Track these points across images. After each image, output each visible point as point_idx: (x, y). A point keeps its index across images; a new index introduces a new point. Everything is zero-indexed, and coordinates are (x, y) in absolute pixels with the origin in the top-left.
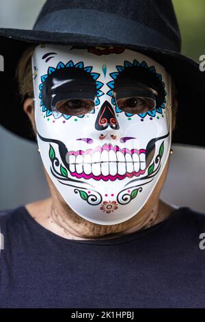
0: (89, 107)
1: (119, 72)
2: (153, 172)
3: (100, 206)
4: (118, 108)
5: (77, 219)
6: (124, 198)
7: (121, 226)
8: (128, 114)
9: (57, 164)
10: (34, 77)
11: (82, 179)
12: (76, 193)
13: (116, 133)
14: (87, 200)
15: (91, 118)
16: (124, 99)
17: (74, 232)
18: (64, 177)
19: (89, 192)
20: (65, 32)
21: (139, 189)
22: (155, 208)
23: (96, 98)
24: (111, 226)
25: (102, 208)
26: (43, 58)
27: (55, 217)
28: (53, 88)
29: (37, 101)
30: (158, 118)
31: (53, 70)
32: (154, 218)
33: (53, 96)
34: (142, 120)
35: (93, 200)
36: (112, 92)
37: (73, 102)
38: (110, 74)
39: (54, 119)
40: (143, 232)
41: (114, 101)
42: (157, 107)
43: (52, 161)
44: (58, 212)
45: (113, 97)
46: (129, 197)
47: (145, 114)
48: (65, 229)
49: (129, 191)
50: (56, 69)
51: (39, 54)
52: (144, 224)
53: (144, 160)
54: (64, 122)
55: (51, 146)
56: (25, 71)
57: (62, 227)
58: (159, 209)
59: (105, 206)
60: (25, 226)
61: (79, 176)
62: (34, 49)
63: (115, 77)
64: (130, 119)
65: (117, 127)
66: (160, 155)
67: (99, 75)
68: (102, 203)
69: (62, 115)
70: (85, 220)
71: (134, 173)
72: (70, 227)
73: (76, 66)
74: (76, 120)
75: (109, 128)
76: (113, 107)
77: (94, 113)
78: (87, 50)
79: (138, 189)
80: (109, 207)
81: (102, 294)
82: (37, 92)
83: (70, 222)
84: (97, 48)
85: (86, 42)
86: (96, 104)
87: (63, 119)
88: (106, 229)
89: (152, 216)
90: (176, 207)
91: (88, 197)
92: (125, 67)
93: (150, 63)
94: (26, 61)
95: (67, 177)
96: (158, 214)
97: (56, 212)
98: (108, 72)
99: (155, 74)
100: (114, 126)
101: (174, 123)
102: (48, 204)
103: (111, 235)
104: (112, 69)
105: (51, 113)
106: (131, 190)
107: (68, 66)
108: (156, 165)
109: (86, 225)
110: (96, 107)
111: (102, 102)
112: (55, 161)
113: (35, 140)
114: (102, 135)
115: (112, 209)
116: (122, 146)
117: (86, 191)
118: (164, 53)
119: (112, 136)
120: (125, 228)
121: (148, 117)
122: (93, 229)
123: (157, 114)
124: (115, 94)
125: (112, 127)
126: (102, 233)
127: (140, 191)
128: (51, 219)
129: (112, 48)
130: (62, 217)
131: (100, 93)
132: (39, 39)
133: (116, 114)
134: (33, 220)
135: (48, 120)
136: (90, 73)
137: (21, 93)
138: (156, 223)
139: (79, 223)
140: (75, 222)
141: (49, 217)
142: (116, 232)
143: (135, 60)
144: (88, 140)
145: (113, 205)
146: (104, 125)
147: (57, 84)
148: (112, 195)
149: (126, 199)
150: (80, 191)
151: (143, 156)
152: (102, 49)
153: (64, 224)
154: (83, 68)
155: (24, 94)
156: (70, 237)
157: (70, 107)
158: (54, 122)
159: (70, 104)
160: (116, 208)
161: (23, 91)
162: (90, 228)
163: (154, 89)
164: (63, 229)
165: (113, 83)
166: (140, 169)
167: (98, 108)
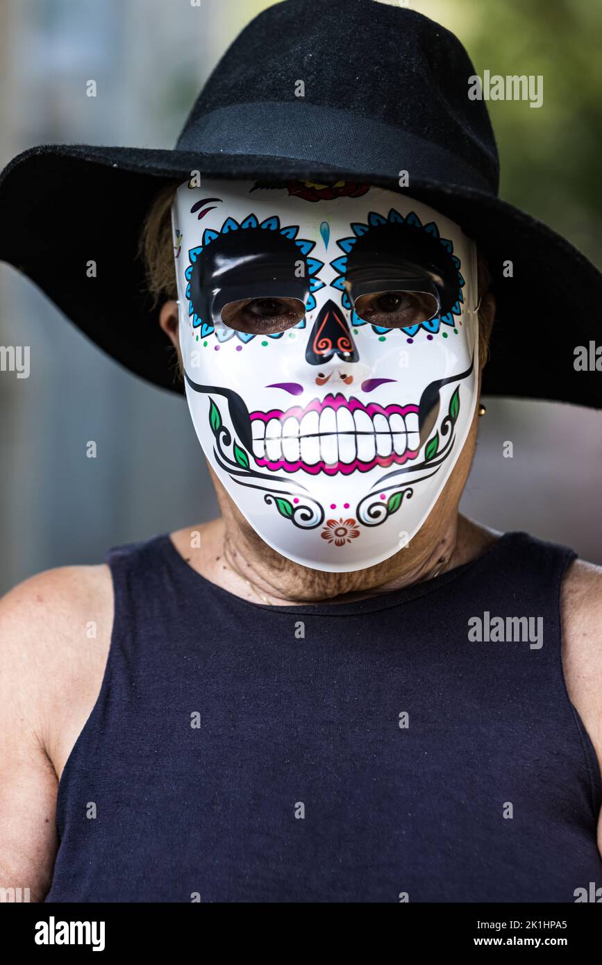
0: (293, 314)
1: (358, 238)
2: (436, 455)
3: (320, 530)
4: (355, 316)
5: (275, 561)
6: (373, 511)
7: (373, 574)
8: (378, 328)
9: (227, 440)
10: (176, 252)
11: (281, 473)
12: (269, 502)
13: (352, 369)
14: (291, 517)
15: (297, 338)
16: (371, 296)
17: (270, 589)
18: (241, 469)
19: (296, 501)
20: (239, 152)
21: (406, 492)
22: (449, 535)
23: (307, 296)
24: (350, 575)
25: (324, 536)
26: (193, 210)
27: (230, 558)
28: (216, 274)
29: (183, 305)
30: (445, 335)
31: (215, 236)
32: (447, 555)
33: (216, 291)
34: (410, 341)
35: (304, 517)
36: (343, 280)
37: (260, 303)
38: (338, 242)
39: (217, 343)
40: (424, 587)
41: (348, 301)
42: (443, 313)
43: (217, 434)
44: (237, 547)
45: (345, 291)
46: (383, 510)
47: (415, 327)
48: (253, 583)
49: (383, 497)
50: (220, 234)
51: (185, 202)
52: (425, 570)
53: (417, 429)
54: (239, 348)
55: (212, 401)
56: (159, 240)
57: (246, 578)
58: (458, 536)
59: (332, 531)
60: (166, 577)
61: (274, 465)
62: (174, 193)
63: (349, 249)
64: (382, 340)
65: (353, 358)
66: (452, 418)
67: (314, 244)
68: (324, 524)
69: (235, 334)
70: (292, 564)
71: (394, 458)
72: (263, 578)
73: (264, 226)
74: (265, 344)
75: (336, 360)
76: (346, 313)
77: (304, 327)
78: (286, 190)
79: (403, 493)
80: (341, 532)
81: (332, 722)
82: (183, 285)
83: (262, 568)
84: (310, 185)
85: (277, 171)
86: (307, 307)
87: (236, 341)
88: (339, 582)
89: (444, 552)
90: (499, 533)
91: (294, 510)
92: (370, 226)
93: (426, 216)
94: (159, 220)
95: (248, 468)
96: (456, 549)
97: (233, 547)
98: (334, 237)
99: (439, 239)
100: (347, 354)
101: (486, 347)
102: (218, 530)
103: (352, 594)
104: (342, 231)
105: (210, 329)
106: (388, 494)
107: (246, 226)
108: (443, 440)
109: (296, 574)
110: (307, 315)
111: (320, 304)
112: (223, 434)
113: (181, 391)
114: (321, 375)
115: (346, 537)
116: (366, 398)
117: (290, 499)
118: (449, 191)
119: (343, 377)
120: (382, 577)
121: (423, 333)
122: (312, 582)
123: (444, 328)
124: (348, 285)
125: (342, 357)
126: (331, 590)
127: (409, 496)
128: (222, 563)
129: (340, 184)
130: (245, 558)
131: (317, 284)
132: (177, 168)
133: (352, 329)
134: (184, 564)
135: (205, 344)
136: (293, 241)
137: (151, 289)
138: (451, 567)
139: (281, 570)
140: (272, 567)
141: (218, 559)
142: (364, 587)
143: (392, 211)
144: (293, 388)
145: (349, 528)
146: (326, 353)
147: (225, 265)
148: (347, 506)
149: (377, 514)
150: (275, 499)
151: (413, 419)
152: (319, 187)
153: (249, 572)
154: (278, 230)
155: (158, 291)
156: (262, 600)
157: (254, 316)
158: (216, 348)
159: (255, 310)
160: (356, 534)
161: (155, 287)
162: (304, 580)
163: (438, 273)
164: (248, 583)
165: (345, 260)
166: (407, 449)
167: (312, 317)
